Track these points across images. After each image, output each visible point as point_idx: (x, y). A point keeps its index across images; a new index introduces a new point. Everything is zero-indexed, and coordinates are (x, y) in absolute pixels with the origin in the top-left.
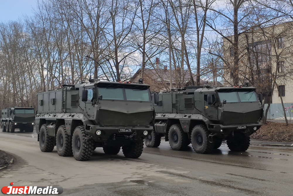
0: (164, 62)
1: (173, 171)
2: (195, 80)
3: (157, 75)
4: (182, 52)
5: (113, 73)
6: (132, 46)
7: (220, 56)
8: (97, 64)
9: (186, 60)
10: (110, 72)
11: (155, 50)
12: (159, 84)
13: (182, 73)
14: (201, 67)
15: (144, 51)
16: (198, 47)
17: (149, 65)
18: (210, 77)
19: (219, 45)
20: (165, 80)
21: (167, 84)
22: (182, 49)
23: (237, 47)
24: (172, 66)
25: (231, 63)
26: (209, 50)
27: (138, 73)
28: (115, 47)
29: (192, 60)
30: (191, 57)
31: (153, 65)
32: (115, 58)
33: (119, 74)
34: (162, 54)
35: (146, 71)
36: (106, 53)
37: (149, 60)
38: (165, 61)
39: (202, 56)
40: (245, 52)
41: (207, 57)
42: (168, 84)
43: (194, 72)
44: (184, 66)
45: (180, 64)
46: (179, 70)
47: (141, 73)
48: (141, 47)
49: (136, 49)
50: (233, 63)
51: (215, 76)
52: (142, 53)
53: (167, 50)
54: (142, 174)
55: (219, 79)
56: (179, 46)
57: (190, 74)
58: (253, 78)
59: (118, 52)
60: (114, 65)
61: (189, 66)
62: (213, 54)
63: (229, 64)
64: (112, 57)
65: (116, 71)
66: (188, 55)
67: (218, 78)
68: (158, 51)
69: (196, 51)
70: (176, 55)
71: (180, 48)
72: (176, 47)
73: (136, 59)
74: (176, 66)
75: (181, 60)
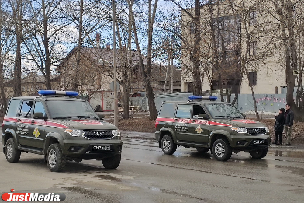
0: (106, 38)
1: (115, 176)
2: (145, 63)
3: (98, 55)
4: (130, 27)
5: (41, 51)
6: (66, 17)
7: (176, 33)
8: (20, 39)
9: (134, 37)
10: (37, 50)
11: (95, 23)
12: (99, 67)
13: (129, 54)
14: (152, 47)
15: (81, 24)
16: (150, 20)
17: (87, 42)
18: (164, 59)
19: (177, 19)
20: (107, 61)
21: (110, 66)
22: (129, 23)
23: (199, 23)
24: (116, 44)
25: (191, 42)
26: (163, 25)
27: (73, 52)
28: (44, 18)
29: (141, 37)
30: (140, 34)
31: (92, 43)
32: (43, 33)
33: (48, 53)
34: (104, 29)
35: (83, 50)
36: (32, 25)
37: (87, 36)
38: (108, 37)
39: (155, 33)
40: (209, 29)
41: (160, 33)
42: (112, 67)
43: (144, 52)
44: (132, 44)
45: (127, 42)
46: (125, 50)
47: (77, 53)
48: (77, 19)
49: (71, 21)
50: (193, 43)
51: (170, 58)
52: (78, 27)
53: (111, 24)
54: (77, 180)
55: (176, 62)
56: (126, 19)
57: (139, 55)
58: (217, 62)
59: (47, 25)
60: (42, 42)
61: (138, 44)
62: (168, 30)
63: (188, 44)
64: (39, 31)
65: (44, 49)
66: (137, 30)
67: (174, 60)
68: (99, 25)
69: (147, 26)
70: (122, 30)
71: (126, 22)
72: (121, 20)
73: (70, 34)
74: (122, 44)
75: (128, 36)
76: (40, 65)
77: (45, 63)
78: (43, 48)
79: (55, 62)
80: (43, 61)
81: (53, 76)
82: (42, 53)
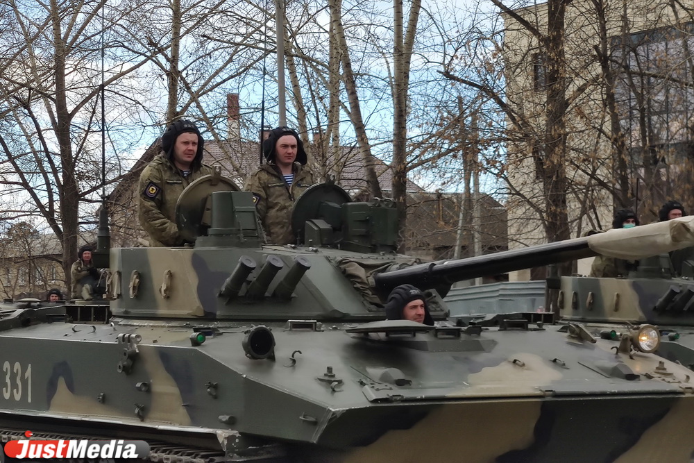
2: (387, 186)
4: (333, 72)
5: (48, 156)
6: (126, 44)
7: (486, 91)
9: (347, 105)
10: (35, 152)
11: (220, 63)
13: (332, 158)
15: (174, 67)
16: (398, 49)
22: (331, 58)
23: (562, 53)
25: (535, 116)
26: (443, 64)
28: (57, 51)
29: (373, 103)
30: (368, 93)
31: (211, 125)
32: (54, 97)
33: (69, 162)
34: (249, 79)
37: (193, 104)
39: (417, 90)
40: (594, 73)
41: (434, 90)
43: (383, 152)
45: (324, 121)
48: (161, 50)
49: (142, 58)
50: (542, 120)
51: (471, 168)
52: (165, 77)
53: (271, 61)
56: (319, 47)
57: (364, 163)
58: (624, 180)
59: (66, 72)
60: (50, 125)
61: (360, 128)
62: (458, 80)
63: (526, 123)
65: (57, 150)
66: (358, 83)
67: (482, 179)
68: (232, 68)
69: (389, 67)
70: (309, 82)
71: (322, 56)
72: (305, 51)
73: (140, 98)
74: (308, 126)
75: (327, 101)
76: (45, 201)
77: (61, 195)
78: (53, 145)
79: (94, 189)
80: (55, 189)
81: (87, 235)
82: (51, 162)
